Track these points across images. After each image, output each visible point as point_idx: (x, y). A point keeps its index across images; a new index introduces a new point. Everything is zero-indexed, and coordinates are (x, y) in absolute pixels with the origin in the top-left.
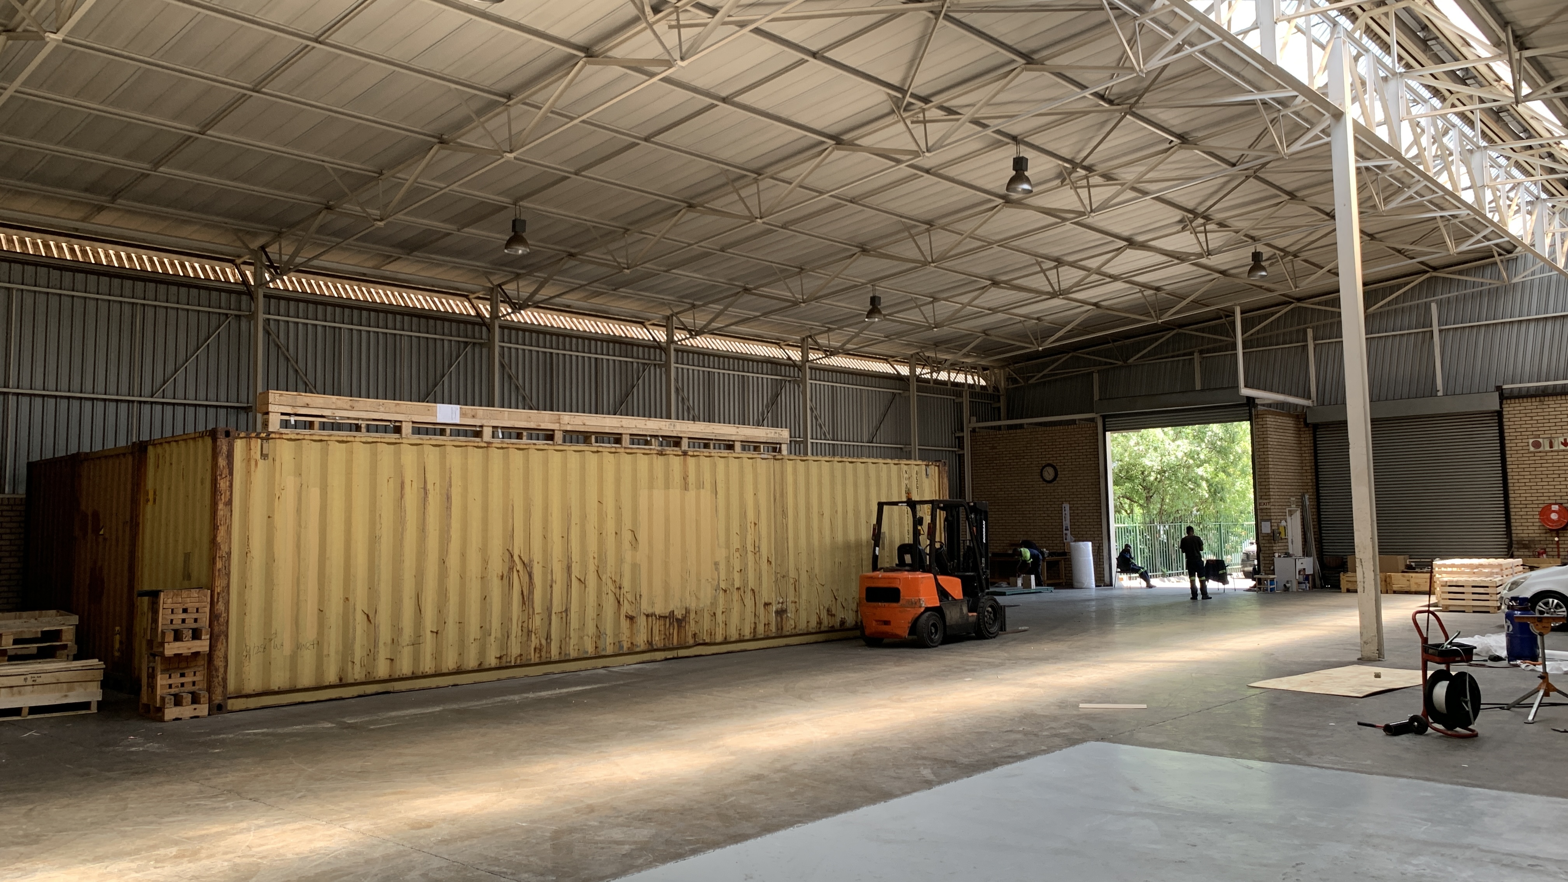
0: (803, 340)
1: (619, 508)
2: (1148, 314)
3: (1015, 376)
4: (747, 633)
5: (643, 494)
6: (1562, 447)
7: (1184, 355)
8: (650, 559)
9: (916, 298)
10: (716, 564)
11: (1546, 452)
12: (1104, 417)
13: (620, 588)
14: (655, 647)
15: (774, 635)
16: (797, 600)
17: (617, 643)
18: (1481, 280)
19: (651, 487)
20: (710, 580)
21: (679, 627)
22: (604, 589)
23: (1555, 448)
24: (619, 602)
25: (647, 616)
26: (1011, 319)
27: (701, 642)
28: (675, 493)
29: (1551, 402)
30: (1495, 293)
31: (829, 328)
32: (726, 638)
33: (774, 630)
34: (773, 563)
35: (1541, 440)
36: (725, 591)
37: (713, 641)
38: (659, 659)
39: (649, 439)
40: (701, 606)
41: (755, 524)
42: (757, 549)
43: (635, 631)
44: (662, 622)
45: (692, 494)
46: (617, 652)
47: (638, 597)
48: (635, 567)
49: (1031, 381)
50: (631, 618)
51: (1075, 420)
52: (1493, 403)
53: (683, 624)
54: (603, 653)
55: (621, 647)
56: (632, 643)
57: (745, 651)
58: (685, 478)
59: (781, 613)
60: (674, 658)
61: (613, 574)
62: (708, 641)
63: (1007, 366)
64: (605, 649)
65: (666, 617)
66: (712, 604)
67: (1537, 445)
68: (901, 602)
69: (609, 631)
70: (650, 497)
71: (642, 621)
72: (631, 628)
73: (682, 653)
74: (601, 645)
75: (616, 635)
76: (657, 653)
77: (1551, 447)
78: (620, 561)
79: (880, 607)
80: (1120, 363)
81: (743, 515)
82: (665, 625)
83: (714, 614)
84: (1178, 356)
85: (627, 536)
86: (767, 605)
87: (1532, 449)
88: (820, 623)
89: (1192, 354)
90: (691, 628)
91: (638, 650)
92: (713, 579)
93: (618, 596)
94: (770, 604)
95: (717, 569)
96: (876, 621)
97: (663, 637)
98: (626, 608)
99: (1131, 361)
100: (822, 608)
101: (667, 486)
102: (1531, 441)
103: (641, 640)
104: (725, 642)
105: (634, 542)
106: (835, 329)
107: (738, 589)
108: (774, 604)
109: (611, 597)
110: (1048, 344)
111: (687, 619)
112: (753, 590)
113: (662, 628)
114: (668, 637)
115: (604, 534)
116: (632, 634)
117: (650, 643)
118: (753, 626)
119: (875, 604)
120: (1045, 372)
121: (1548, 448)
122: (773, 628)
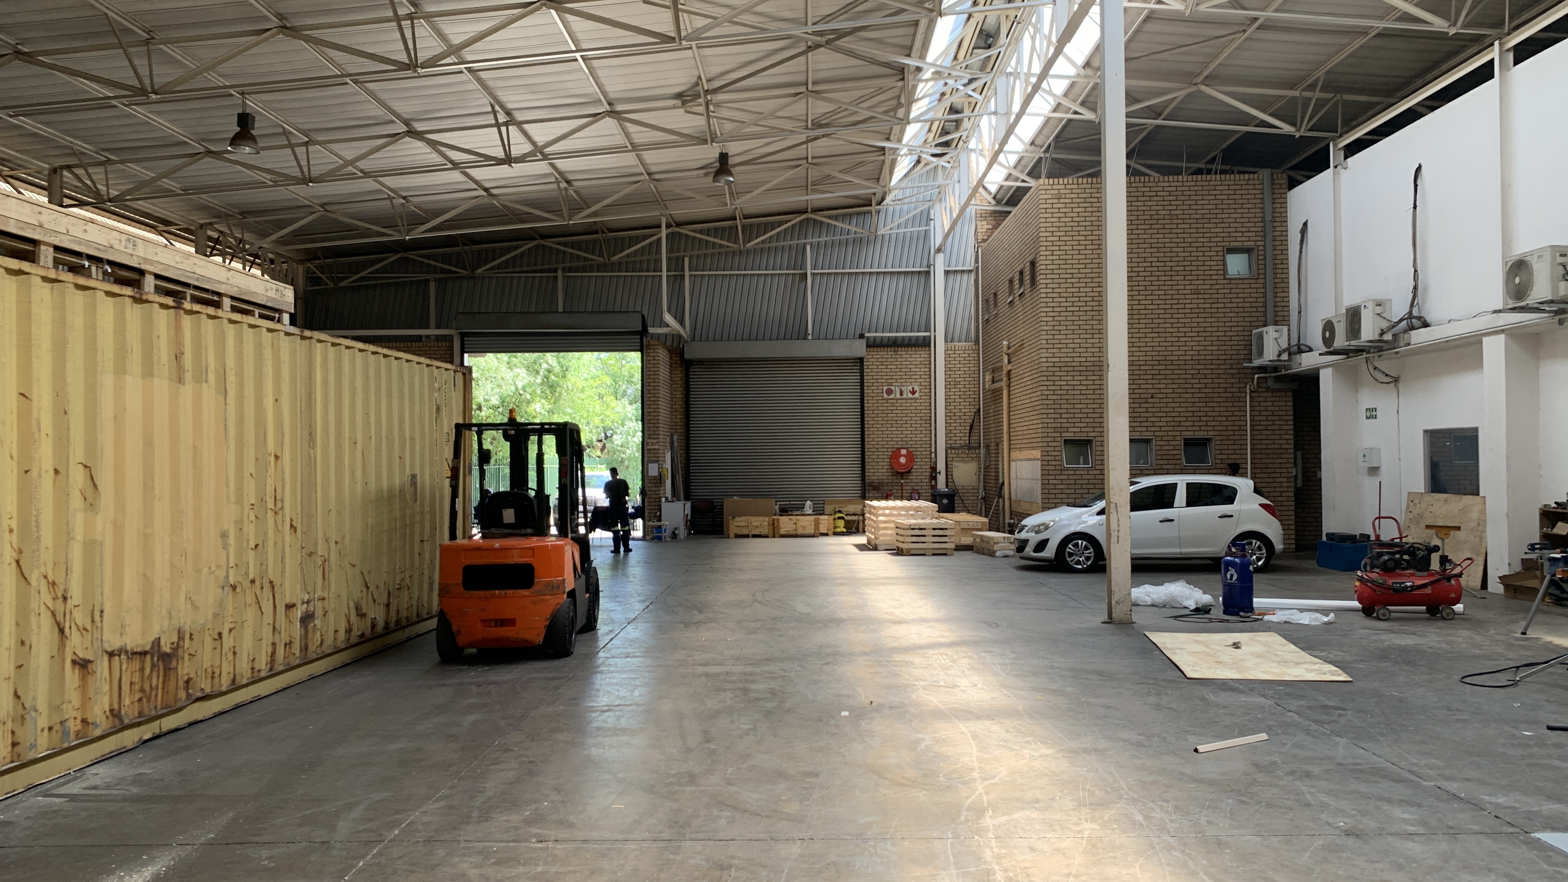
0: (54, 171)
1: (62, 412)
2: (558, 212)
3: (320, 274)
4: (262, 664)
5: (107, 381)
6: (910, 395)
7: (542, 271)
8: (118, 527)
9: (291, 133)
10: (224, 535)
11: (897, 399)
12: (463, 336)
13: (65, 599)
14: (126, 721)
15: (297, 662)
16: (326, 595)
17: (57, 727)
18: (847, 227)
19: (120, 370)
20: (213, 568)
21: (167, 670)
22: (34, 605)
23: (905, 396)
24: (62, 631)
25: (111, 654)
26: (381, 191)
27: (199, 694)
28: (161, 385)
29: (903, 353)
30: (859, 242)
31: (109, 160)
32: (234, 680)
33: (298, 654)
34: (299, 530)
35: (893, 388)
36: (234, 588)
37: (216, 688)
38: (130, 745)
39: (87, 264)
40: (201, 621)
41: (277, 457)
42: (279, 505)
43: (91, 693)
44: (136, 665)
45: (188, 389)
46: (59, 747)
47: (96, 615)
48: (91, 546)
49: (342, 284)
50: (83, 665)
51: (421, 336)
52: (859, 349)
53: (174, 664)
54: (32, 755)
55: (65, 733)
56: (84, 721)
57: (260, 698)
58: (178, 357)
59: (307, 618)
60: (155, 738)
61: (50, 566)
62: (208, 690)
63: (309, 260)
64: (33, 746)
65: (145, 653)
66: (216, 615)
67: (890, 392)
68: (535, 588)
69: (42, 705)
70: (119, 390)
71: (102, 667)
72: (83, 686)
73: (169, 723)
74: (25, 735)
75: (55, 708)
76: (127, 733)
77: (901, 394)
78: (64, 535)
79: (493, 596)
80: (465, 272)
81: (262, 439)
82: (142, 669)
83: (220, 634)
84: (534, 271)
85: (78, 477)
86: (290, 607)
87: (885, 396)
88: (349, 631)
89: (555, 270)
90: (185, 669)
91: (98, 732)
92: (218, 567)
93: (60, 618)
94: (294, 605)
95: (225, 547)
96: (483, 621)
97: (138, 696)
98: (77, 644)
99: (479, 271)
100: (352, 604)
101: (148, 372)
102: (885, 388)
103: (99, 711)
104: (235, 687)
105: (89, 493)
106: (116, 162)
107: (253, 582)
108: (299, 604)
109: (46, 621)
110: (419, 233)
111: (180, 652)
112: (271, 582)
113: (136, 678)
114: (145, 695)
115: (34, 473)
116: (85, 699)
117: (115, 714)
118: (270, 649)
119: (488, 593)
120: (363, 274)
121: (898, 396)
122: (296, 649)
